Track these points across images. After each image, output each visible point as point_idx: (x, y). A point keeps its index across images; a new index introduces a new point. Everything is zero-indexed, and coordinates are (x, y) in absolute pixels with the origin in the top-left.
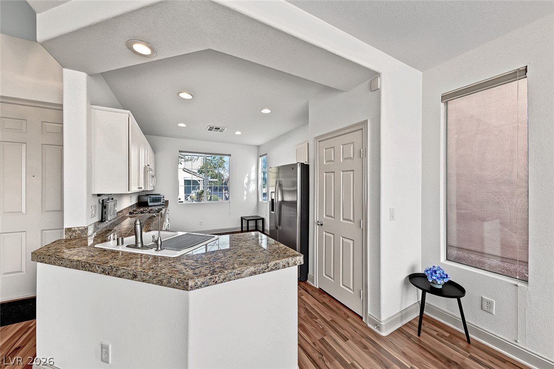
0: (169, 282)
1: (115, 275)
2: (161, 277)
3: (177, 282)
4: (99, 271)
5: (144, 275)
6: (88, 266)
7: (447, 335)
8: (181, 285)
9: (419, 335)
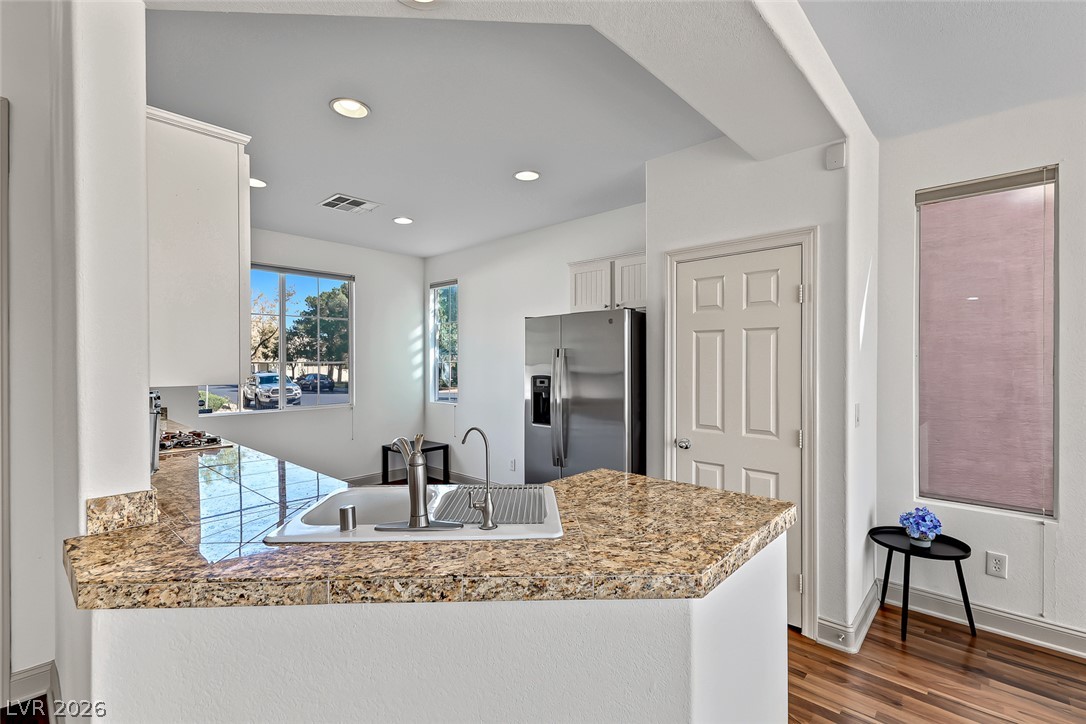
0: (646, 586)
1: (467, 597)
2: (623, 577)
3: (669, 581)
4: (405, 596)
5: (568, 581)
6: (359, 586)
7: (939, 629)
8: (681, 587)
9: (904, 638)
